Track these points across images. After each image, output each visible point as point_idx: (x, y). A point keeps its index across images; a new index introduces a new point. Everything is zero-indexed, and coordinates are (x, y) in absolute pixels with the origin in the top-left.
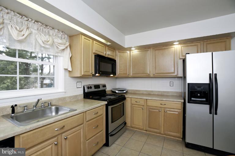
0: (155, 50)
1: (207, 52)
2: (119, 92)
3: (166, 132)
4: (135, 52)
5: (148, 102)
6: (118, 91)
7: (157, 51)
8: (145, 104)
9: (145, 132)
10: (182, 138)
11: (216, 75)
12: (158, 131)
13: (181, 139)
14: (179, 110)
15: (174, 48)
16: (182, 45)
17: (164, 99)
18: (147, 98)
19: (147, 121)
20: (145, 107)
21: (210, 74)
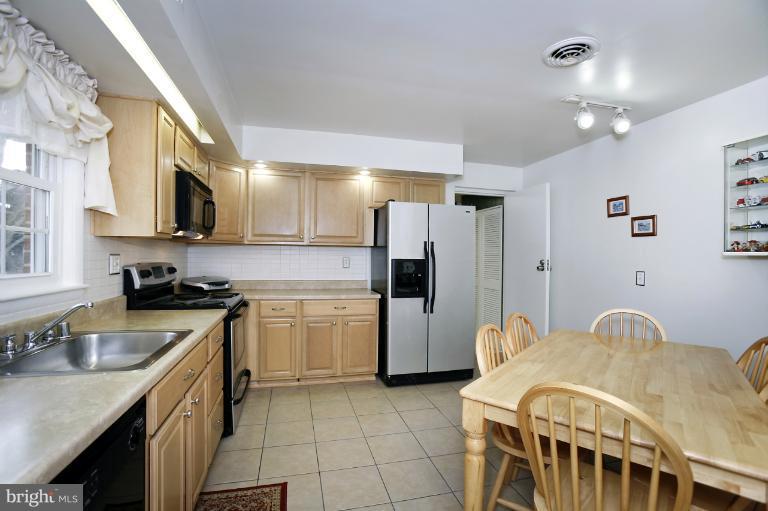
0: (317, 179)
1: (418, 202)
2: (213, 288)
3: (349, 370)
4: (262, 176)
5: (305, 307)
6: (209, 284)
7: (320, 183)
8: (298, 311)
9: (297, 383)
10: (376, 375)
11: (432, 243)
12: (330, 372)
13: (374, 378)
14: (370, 317)
15: (357, 182)
16: (374, 179)
17: (343, 297)
18: (305, 297)
19: (304, 355)
20: (298, 320)
21: (425, 243)
